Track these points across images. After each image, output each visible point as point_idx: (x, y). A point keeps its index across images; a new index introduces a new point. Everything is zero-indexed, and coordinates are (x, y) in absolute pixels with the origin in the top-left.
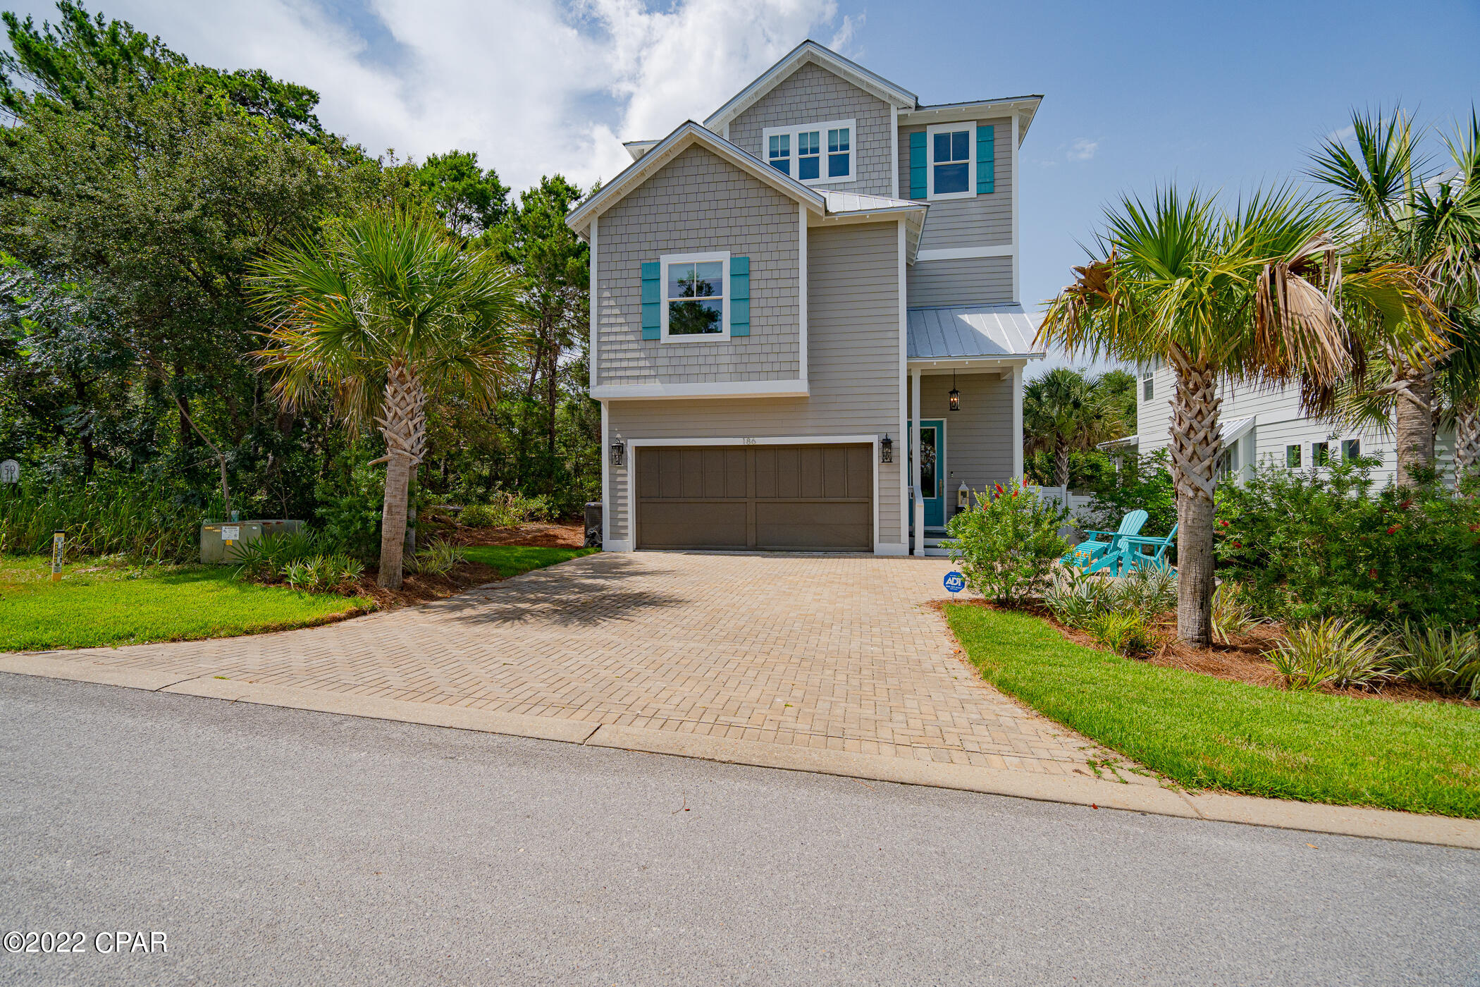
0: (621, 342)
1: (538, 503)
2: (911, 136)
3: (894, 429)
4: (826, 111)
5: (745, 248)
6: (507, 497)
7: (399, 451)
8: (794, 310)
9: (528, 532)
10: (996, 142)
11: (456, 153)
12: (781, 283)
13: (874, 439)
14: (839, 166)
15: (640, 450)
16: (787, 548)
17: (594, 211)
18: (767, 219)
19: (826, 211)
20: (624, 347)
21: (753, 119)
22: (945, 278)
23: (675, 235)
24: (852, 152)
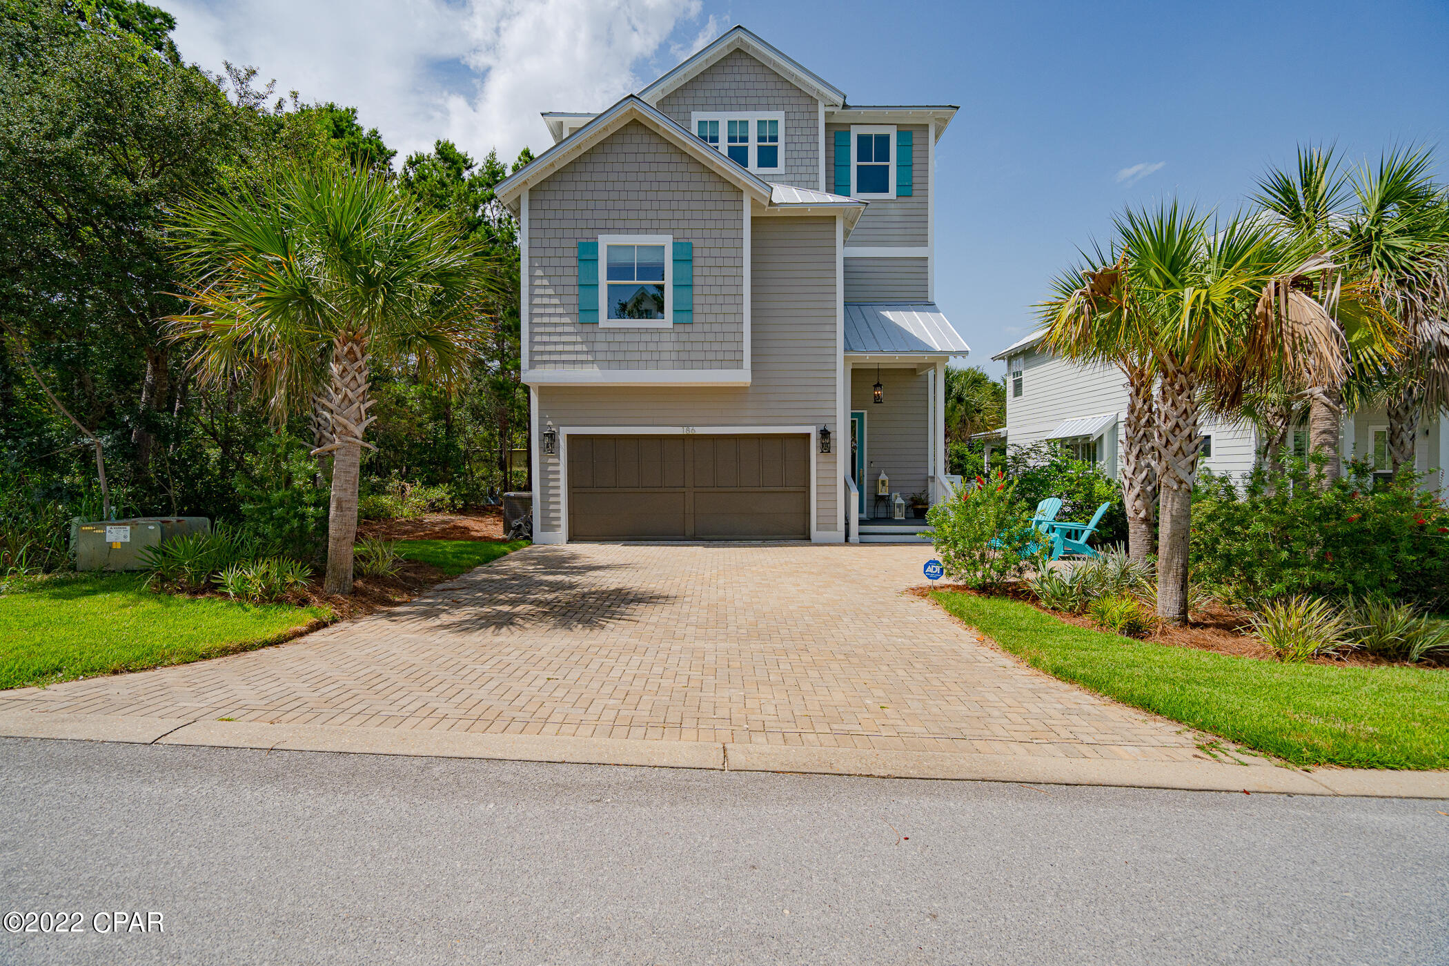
0: (555, 325)
1: (439, 493)
2: (837, 134)
3: (831, 420)
4: (755, 101)
5: (688, 234)
6: (403, 487)
7: (350, 439)
8: (738, 300)
9: (434, 524)
10: (914, 148)
11: (332, 106)
12: (725, 271)
13: (813, 431)
14: (768, 157)
15: (571, 438)
16: (726, 537)
17: (525, 183)
18: (711, 205)
19: (771, 201)
20: (559, 329)
21: (681, 101)
22: (865, 275)
23: (614, 215)
24: (781, 144)
